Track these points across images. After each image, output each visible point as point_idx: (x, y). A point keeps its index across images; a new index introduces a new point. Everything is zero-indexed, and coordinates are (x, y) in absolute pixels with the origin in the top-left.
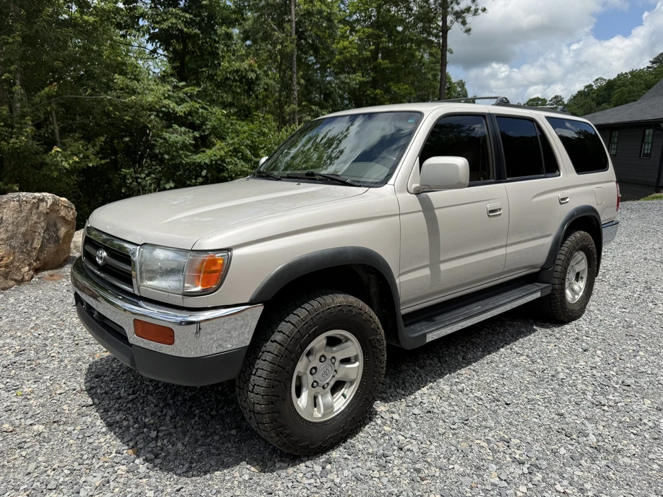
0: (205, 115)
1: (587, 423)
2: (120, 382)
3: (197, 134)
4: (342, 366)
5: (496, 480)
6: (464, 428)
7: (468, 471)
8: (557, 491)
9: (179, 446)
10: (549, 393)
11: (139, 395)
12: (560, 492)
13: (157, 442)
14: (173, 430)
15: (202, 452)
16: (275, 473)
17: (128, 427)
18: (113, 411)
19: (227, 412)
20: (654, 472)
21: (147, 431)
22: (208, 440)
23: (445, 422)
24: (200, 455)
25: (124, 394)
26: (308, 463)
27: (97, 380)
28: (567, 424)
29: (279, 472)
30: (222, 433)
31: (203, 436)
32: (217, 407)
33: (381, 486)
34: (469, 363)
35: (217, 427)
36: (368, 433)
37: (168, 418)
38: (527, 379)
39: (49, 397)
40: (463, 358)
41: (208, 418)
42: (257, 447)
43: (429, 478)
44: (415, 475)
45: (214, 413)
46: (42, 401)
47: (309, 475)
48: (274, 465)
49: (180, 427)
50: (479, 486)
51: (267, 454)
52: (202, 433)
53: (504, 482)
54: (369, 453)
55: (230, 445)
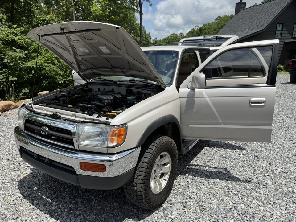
0: (29, 42)
1: (250, 174)
2: (43, 189)
3: (26, 52)
4: (163, 167)
5: (231, 204)
6: (209, 184)
7: (220, 202)
8: (254, 204)
9: (93, 216)
10: (232, 164)
11: (58, 194)
12: (255, 204)
13: (80, 216)
14: (85, 209)
15: (105, 217)
16: (144, 220)
17: (61, 212)
18: (48, 205)
19: (107, 195)
20: (281, 189)
21: (73, 212)
22: (105, 210)
23: (200, 183)
24: (105, 218)
25: (49, 195)
26: (156, 212)
27: (30, 190)
28: (244, 175)
29: (146, 219)
30: (110, 206)
31: (102, 209)
32: (101, 193)
33: (191, 216)
34: (197, 155)
35: (106, 203)
36: (174, 193)
37: (80, 203)
38: (221, 159)
39: (7, 204)
40: (193, 153)
41: (99, 199)
42: (130, 209)
43: (207, 208)
44: (201, 208)
45: (101, 196)
46: (4, 207)
47: (160, 217)
48: (142, 216)
49: (88, 206)
50: (227, 208)
51: (136, 212)
52: (100, 207)
53: (235, 204)
54: (179, 202)
55: (116, 211)
